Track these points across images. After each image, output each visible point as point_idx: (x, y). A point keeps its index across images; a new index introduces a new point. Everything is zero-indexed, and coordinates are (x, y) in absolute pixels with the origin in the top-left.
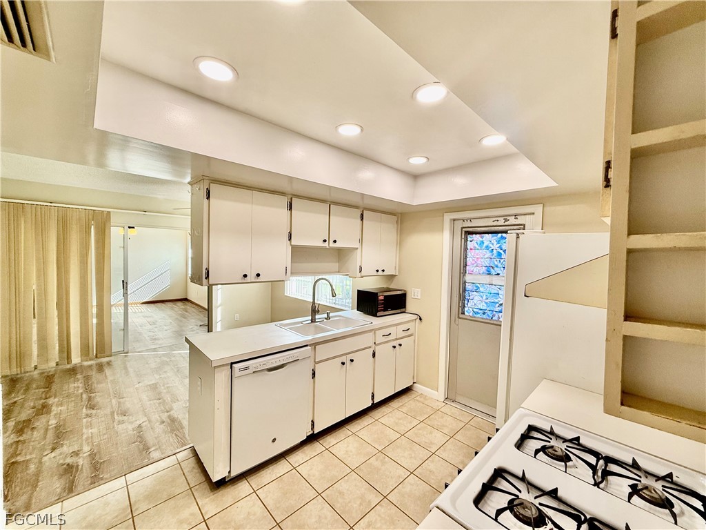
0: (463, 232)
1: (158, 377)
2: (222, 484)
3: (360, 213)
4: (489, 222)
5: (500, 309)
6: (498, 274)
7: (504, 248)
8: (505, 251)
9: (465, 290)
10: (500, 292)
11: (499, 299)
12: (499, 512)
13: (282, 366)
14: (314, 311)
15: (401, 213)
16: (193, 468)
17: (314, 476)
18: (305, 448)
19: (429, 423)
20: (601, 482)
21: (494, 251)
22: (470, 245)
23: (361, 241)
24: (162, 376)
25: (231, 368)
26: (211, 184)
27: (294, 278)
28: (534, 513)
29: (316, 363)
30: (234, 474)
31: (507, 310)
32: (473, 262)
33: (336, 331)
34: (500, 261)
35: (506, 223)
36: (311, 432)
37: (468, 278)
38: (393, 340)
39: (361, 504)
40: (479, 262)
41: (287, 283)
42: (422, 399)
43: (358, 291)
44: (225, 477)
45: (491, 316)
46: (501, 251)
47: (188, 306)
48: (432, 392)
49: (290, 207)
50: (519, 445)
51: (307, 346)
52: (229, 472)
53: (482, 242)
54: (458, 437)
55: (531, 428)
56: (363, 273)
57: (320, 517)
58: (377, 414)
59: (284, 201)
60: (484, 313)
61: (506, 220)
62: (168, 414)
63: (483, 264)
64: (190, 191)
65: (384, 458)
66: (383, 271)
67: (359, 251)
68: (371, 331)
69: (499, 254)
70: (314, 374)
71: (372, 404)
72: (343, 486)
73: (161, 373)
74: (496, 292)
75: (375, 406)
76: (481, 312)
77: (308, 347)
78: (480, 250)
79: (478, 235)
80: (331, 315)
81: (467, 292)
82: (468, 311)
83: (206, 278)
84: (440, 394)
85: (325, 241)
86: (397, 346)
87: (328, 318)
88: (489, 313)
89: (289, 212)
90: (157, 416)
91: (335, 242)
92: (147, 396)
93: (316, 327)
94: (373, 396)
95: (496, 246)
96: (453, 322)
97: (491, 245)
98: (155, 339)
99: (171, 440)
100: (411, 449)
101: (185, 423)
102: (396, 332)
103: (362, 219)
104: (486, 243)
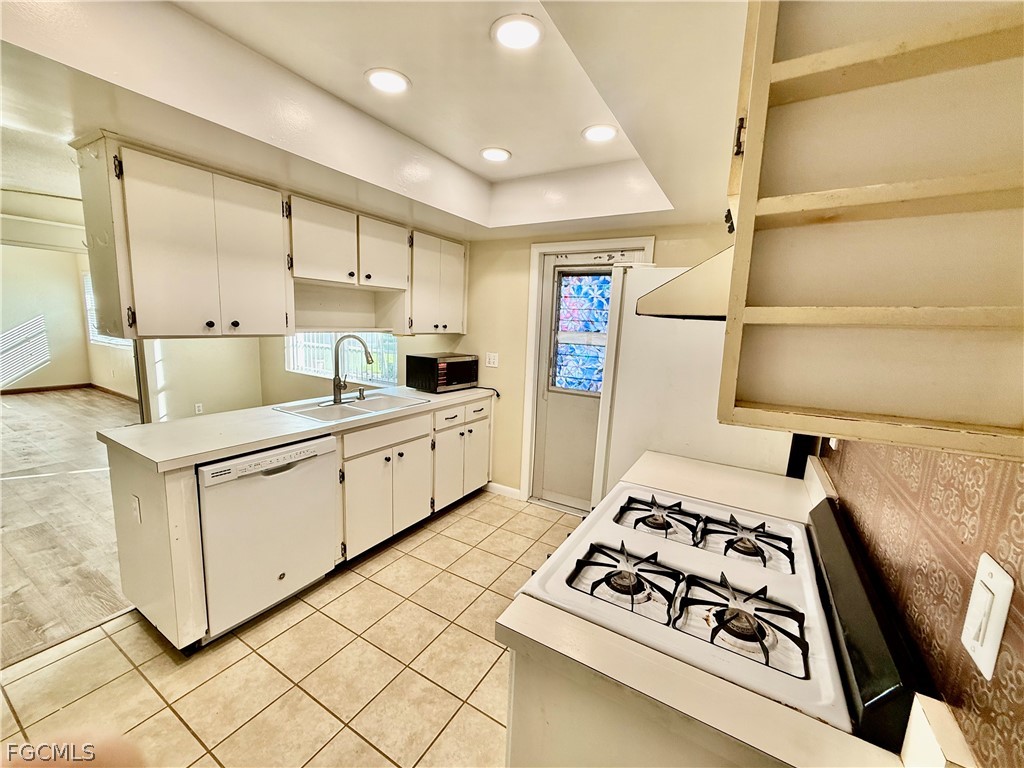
0: (556, 273)
1: (44, 514)
2: (195, 650)
3: (407, 235)
4: (589, 259)
5: (599, 376)
6: (599, 331)
7: (607, 295)
8: (608, 300)
9: (556, 353)
10: (600, 355)
11: (599, 364)
12: (595, 585)
13: (288, 466)
14: (339, 386)
15: (470, 242)
16: (138, 638)
17: (349, 615)
18: (334, 582)
19: (509, 528)
20: (700, 542)
21: (595, 299)
22: (564, 291)
23: (411, 279)
24: (54, 511)
25: (197, 473)
26: (124, 150)
27: (300, 336)
28: (633, 581)
29: (345, 460)
30: (215, 633)
31: (607, 376)
32: (568, 315)
33: (374, 414)
34: (601, 314)
35: (611, 262)
36: (342, 559)
37: (562, 337)
38: (461, 425)
39: (419, 636)
40: (575, 315)
41: (289, 340)
42: (499, 502)
43: (408, 357)
44: (200, 640)
45: (588, 386)
46: (603, 300)
47: (95, 396)
48: (513, 492)
49: (288, 212)
50: (618, 519)
51: (329, 435)
52: (207, 632)
53: (580, 288)
54: (543, 539)
55: (631, 500)
56: (415, 329)
57: (360, 663)
58: (439, 526)
59: (277, 199)
60: (580, 383)
61: (611, 257)
62: (76, 568)
63: (581, 317)
64: (75, 159)
65: (450, 577)
66: (445, 327)
67: (407, 294)
68: (428, 412)
69: (601, 304)
70: (342, 477)
71: (432, 513)
72: (394, 620)
73: (50, 506)
74: (595, 355)
75: (435, 516)
76: (576, 382)
77: (331, 437)
78: (577, 299)
79: (575, 278)
80: (365, 393)
81: (559, 357)
82: (561, 381)
83: (130, 326)
84: (524, 492)
85: (352, 274)
86: (466, 433)
87: (362, 397)
88: (586, 382)
89: (286, 220)
90: (52, 574)
91: (368, 277)
92: (25, 546)
93: (343, 410)
94: (433, 503)
95: (596, 294)
96: (540, 398)
97: (591, 292)
98: (29, 454)
99: (88, 605)
100: (485, 561)
101: (115, 577)
102: (464, 414)
103: (411, 245)
104: (585, 289)
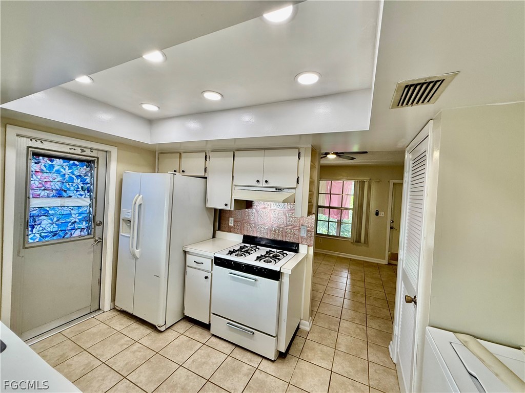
0: (30, 152)
4: (66, 149)
5: (72, 227)
6: (70, 197)
7: (76, 174)
8: (77, 177)
10: (73, 211)
11: (71, 219)
21: (67, 176)
32: (40, 185)
34: (72, 185)
35: (83, 153)
40: (48, 186)
45: (63, 235)
53: (53, 166)
60: (55, 235)
61: (83, 151)
63: (53, 187)
74: (69, 212)
76: (51, 234)
78: (49, 174)
79: (46, 159)
82: (33, 237)
88: (61, 233)
95: (67, 172)
97: (62, 170)
104: (57, 168)
